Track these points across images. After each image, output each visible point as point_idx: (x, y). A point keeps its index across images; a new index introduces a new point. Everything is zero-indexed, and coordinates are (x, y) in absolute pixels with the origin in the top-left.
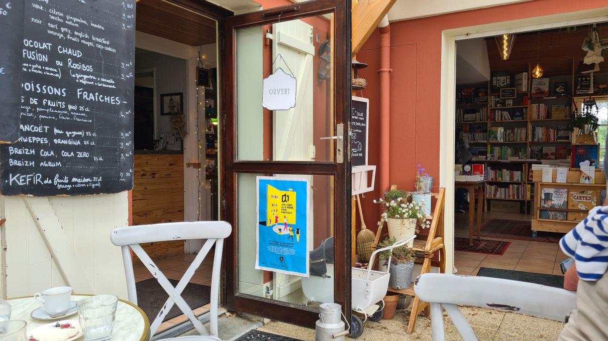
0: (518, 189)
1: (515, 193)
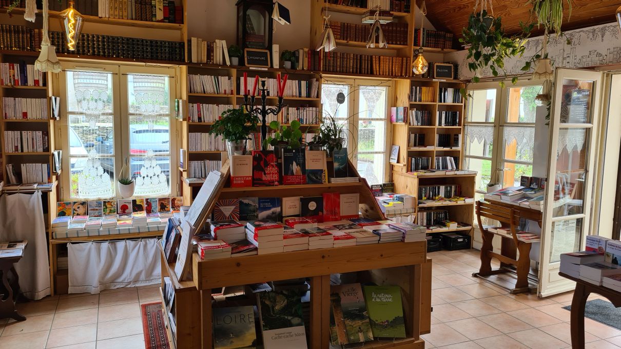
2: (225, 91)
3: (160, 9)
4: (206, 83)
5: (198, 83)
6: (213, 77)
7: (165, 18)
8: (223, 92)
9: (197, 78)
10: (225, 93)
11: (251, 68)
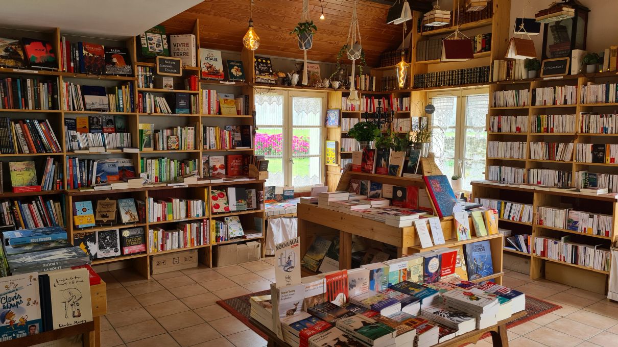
0: (198, 229)
1: (195, 236)
2: (524, 103)
3: (479, 43)
4: (508, 98)
5: (502, 99)
6: (514, 91)
7: (482, 49)
8: (522, 104)
9: (500, 94)
10: (524, 105)
11: (545, 79)
